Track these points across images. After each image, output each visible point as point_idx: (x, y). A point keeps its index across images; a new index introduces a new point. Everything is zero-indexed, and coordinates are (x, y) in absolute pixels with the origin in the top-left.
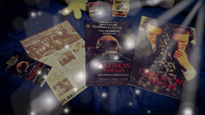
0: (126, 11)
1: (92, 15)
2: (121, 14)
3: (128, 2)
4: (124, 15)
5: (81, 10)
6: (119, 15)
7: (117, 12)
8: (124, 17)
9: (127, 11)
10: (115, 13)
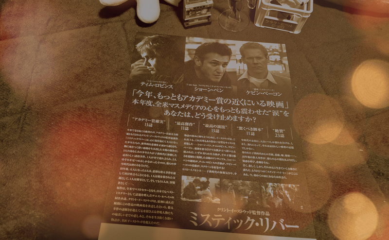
0: (302, 13)
1: (193, 20)
2: (285, 21)
4: (294, 27)
6: (278, 24)
7: (273, 13)
8: (290, 32)
9: (305, 11)
10: (266, 17)
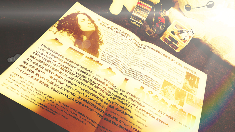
2: (173, 43)
3: (192, 32)
4: (177, 48)
5: (124, 7)
6: (170, 43)
7: (170, 37)
8: (174, 50)
10: (166, 37)
